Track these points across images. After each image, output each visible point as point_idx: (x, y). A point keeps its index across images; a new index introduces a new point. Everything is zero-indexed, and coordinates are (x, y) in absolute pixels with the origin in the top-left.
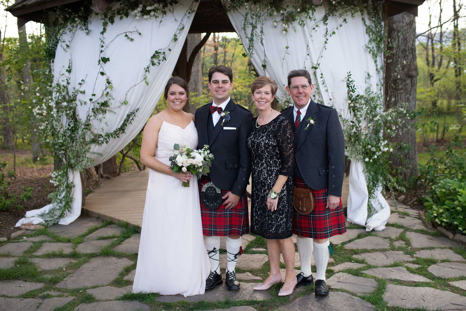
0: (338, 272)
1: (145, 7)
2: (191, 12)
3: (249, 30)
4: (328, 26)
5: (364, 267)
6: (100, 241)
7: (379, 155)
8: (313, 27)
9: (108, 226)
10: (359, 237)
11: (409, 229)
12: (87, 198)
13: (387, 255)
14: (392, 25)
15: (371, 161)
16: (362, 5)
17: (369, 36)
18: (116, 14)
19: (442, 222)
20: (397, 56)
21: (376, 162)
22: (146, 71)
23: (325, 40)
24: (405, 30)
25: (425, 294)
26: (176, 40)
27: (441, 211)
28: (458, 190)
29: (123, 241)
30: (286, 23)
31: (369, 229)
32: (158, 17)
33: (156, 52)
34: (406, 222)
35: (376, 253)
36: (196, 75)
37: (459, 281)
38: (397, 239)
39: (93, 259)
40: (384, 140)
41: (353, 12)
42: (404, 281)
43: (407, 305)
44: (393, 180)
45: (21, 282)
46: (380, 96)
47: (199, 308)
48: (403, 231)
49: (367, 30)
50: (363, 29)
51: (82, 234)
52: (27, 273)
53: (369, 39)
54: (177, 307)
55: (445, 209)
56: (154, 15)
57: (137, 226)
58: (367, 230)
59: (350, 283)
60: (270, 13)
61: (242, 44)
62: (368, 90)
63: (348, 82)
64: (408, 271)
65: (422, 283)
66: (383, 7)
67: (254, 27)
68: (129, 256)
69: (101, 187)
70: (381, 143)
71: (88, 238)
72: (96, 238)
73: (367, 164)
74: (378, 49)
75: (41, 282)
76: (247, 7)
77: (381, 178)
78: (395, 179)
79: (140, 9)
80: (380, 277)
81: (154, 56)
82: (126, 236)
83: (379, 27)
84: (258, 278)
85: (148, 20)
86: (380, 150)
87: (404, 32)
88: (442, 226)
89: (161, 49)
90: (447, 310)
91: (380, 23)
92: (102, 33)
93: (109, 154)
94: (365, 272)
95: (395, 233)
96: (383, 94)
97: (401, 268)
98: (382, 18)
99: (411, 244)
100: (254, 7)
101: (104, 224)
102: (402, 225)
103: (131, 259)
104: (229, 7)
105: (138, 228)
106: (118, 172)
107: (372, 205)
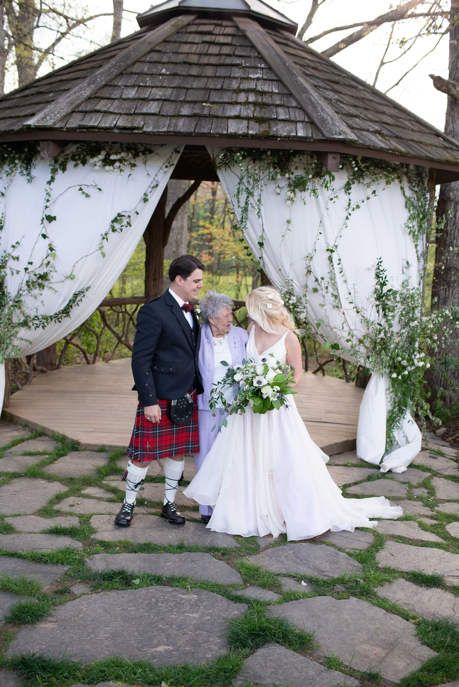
1: (108, 155)
2: (168, 165)
3: (243, 196)
4: (351, 197)
6: (26, 458)
7: (411, 371)
8: (331, 198)
9: (38, 438)
10: (370, 478)
11: (439, 474)
12: (12, 397)
14: (449, 194)
15: (400, 377)
16: (402, 170)
17: (409, 211)
18: (70, 159)
20: (452, 236)
21: (406, 380)
22: (104, 238)
23: (345, 214)
25: (429, 556)
26: (146, 200)
29: (56, 460)
30: (294, 191)
31: (385, 469)
33: (119, 215)
34: (438, 464)
36: (179, 234)
38: (420, 486)
39: (16, 480)
40: (419, 352)
42: (409, 539)
44: (427, 406)
47: (144, 550)
48: (430, 476)
49: (406, 203)
50: (401, 201)
51: (3, 446)
53: (409, 215)
54: (117, 546)
56: (119, 167)
57: (77, 442)
58: (382, 470)
60: (273, 177)
61: (233, 213)
62: (405, 285)
64: (420, 527)
65: (432, 543)
66: (430, 173)
67: (250, 194)
68: (62, 480)
69: (32, 383)
70: (415, 355)
71: (10, 453)
72: (21, 453)
73: (394, 381)
74: (420, 230)
76: (242, 168)
77: (410, 403)
79: (101, 157)
80: (382, 532)
81: (115, 220)
82: (61, 453)
83: (422, 200)
85: (110, 172)
86: (413, 364)
89: (126, 211)
90: (449, 576)
91: (424, 195)
92: (49, 183)
93: (45, 342)
95: (417, 477)
97: (412, 522)
98: (427, 189)
99: (435, 493)
100: (252, 168)
101: (33, 435)
102: (429, 467)
103: (65, 484)
104: (220, 163)
105: (78, 443)
106: (57, 363)
107: (395, 438)
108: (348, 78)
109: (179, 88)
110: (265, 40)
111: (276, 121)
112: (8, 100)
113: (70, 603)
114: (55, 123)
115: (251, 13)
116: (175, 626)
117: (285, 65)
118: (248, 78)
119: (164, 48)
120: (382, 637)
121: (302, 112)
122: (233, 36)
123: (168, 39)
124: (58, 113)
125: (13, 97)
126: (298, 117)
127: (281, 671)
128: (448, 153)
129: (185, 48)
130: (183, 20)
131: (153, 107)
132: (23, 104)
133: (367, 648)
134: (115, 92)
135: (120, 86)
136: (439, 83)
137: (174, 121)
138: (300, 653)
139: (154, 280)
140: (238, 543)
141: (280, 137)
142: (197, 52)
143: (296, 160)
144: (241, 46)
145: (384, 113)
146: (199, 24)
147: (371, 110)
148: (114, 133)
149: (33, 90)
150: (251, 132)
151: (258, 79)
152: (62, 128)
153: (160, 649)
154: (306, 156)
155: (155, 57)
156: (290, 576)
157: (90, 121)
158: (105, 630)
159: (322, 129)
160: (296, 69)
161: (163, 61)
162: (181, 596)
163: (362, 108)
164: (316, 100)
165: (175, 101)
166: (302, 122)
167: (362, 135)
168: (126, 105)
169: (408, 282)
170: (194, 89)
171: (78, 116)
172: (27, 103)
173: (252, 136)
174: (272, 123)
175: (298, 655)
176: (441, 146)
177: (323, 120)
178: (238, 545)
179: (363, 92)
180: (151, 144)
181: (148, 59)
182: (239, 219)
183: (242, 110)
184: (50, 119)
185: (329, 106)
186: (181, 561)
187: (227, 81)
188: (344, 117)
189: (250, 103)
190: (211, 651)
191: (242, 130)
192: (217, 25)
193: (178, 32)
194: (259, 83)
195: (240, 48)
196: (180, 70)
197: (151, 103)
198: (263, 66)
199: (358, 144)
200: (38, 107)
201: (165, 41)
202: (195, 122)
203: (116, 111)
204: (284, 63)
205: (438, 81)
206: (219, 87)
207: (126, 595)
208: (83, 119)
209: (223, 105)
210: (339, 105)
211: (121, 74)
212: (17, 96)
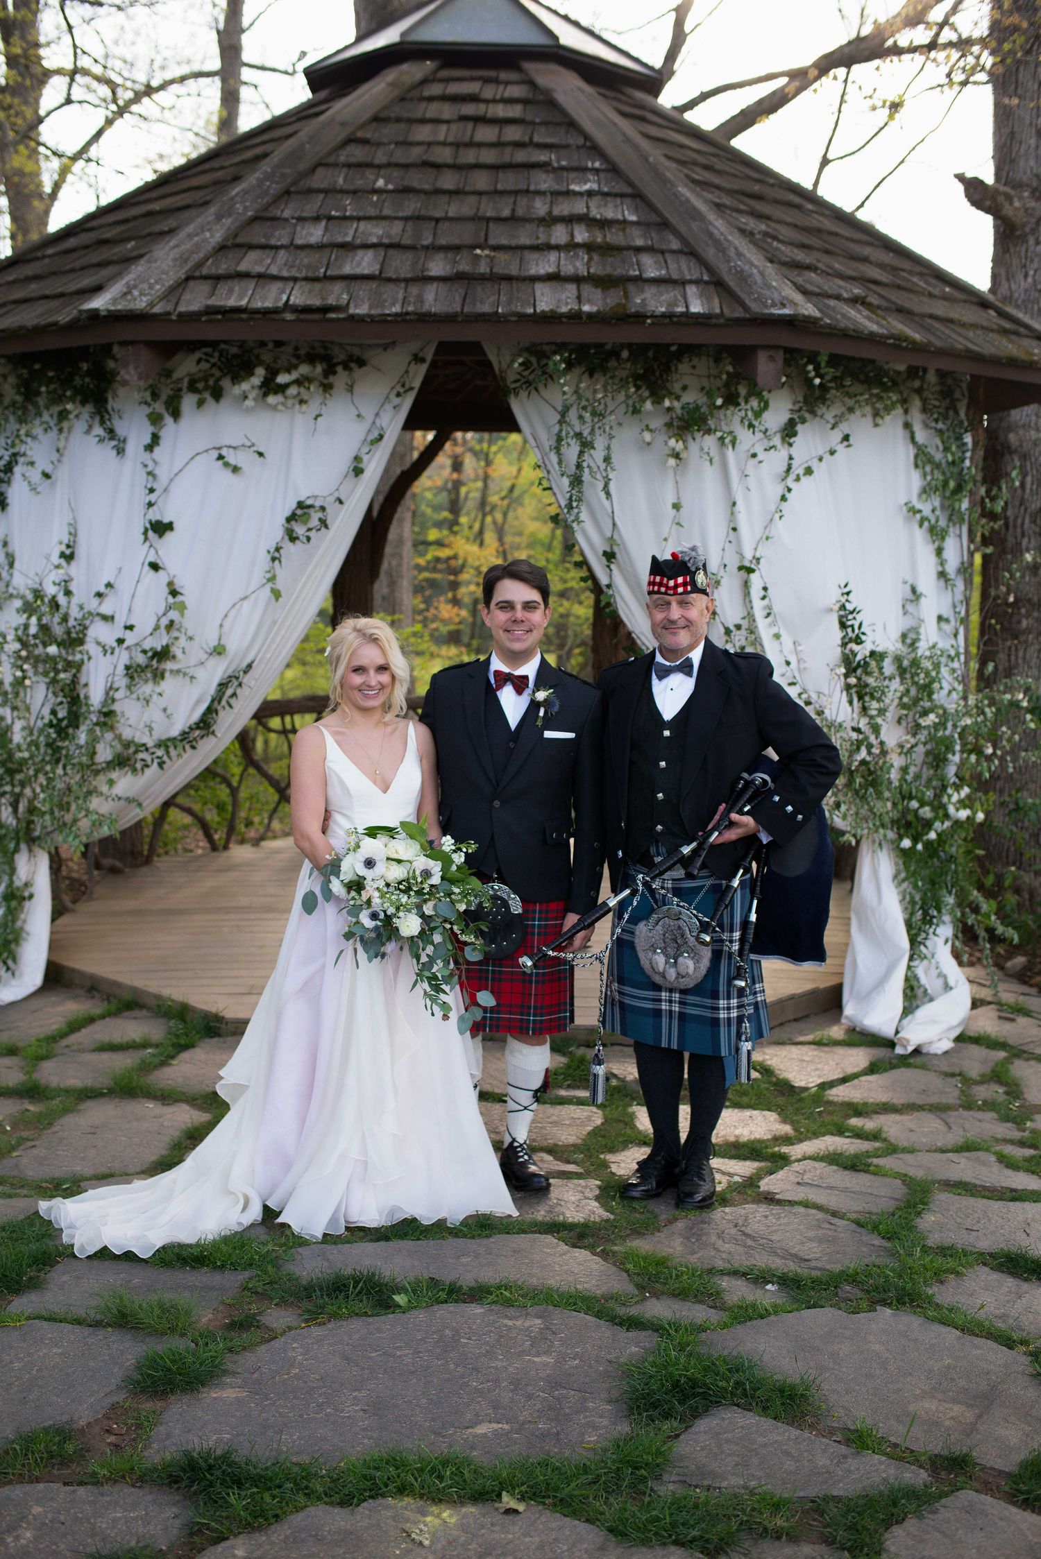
0: (799, 1160)
1: (272, 373)
2: (402, 390)
3: (572, 451)
5: (877, 1149)
6: (105, 1056)
7: (945, 831)
8: (754, 451)
9: (126, 1014)
10: (872, 1069)
11: (1025, 1052)
13: (950, 1120)
14: (1006, 437)
15: (920, 847)
16: (908, 386)
17: (924, 475)
18: (185, 390)
20: (1019, 530)
21: (935, 852)
22: (273, 558)
23: (780, 489)
25: (1033, 1220)
26: (358, 471)
29: (173, 1057)
30: (680, 437)
31: (905, 1047)
32: (306, 402)
33: (301, 505)
34: (1019, 1032)
35: (916, 1114)
38: (984, 1080)
39: (89, 1104)
40: (957, 788)
41: (878, 405)
42: (984, 1187)
43: (980, 1244)
44: (987, 906)
46: (953, 653)
47: (406, 1234)
48: (1005, 1059)
49: (916, 457)
50: (905, 454)
51: (49, 1033)
56: (298, 395)
57: (216, 1015)
58: (899, 1050)
59: (831, 1188)
60: (634, 407)
61: (550, 489)
62: (910, 638)
64: (1001, 1162)
65: (1033, 1192)
66: (971, 387)
67: (586, 445)
68: (194, 1099)
69: (95, 897)
70: (950, 796)
71: (67, 1046)
72: (93, 1047)
73: (906, 854)
74: (951, 515)
76: (566, 389)
77: (949, 900)
78: (994, 904)
79: (256, 380)
80: (919, 1174)
81: (292, 518)
82: (182, 1042)
83: (954, 448)
84: (571, 1168)
85: (278, 408)
86: (947, 816)
89: (316, 497)
91: (959, 438)
94: (875, 1161)
95: (977, 1061)
96: (962, 650)
97: (981, 1155)
98: (966, 424)
99: (1022, 1093)
100: (588, 387)
101: (113, 1008)
102: (1002, 1040)
103: (201, 1108)
104: (515, 381)
105: (218, 1019)
106: (146, 853)
107: (918, 980)
108: (780, 187)
109: (416, 218)
110: (598, 109)
111: (640, 283)
112: (29, 261)
113: (263, 1348)
114: (152, 305)
115: (561, 52)
116: (505, 1384)
117: (646, 160)
118: (568, 193)
119: (377, 135)
120: (962, 1383)
121: (693, 262)
122: (525, 102)
123: (382, 115)
124: (157, 282)
125: (39, 254)
126: (686, 272)
127: (755, 1461)
128: (1010, 341)
129: (423, 133)
130: (411, 72)
131: (366, 263)
132: (67, 268)
133: (934, 1408)
134: (277, 233)
135: (286, 220)
136: (976, 192)
137: (414, 290)
138: (791, 1424)
140: (607, 1210)
141: (652, 316)
142: (450, 140)
143: (684, 367)
144: (545, 123)
145: (865, 260)
146: (447, 80)
147: (838, 255)
148: (284, 320)
149: (85, 238)
150: (586, 308)
151: (590, 194)
152: (169, 314)
153: (481, 1429)
154: (704, 358)
155: (357, 153)
156: (735, 1273)
157: (229, 298)
158: (355, 1398)
159: (743, 295)
160: (671, 170)
161: (377, 161)
162: (506, 1321)
163: (818, 250)
164: (722, 234)
165: (412, 248)
166: (697, 282)
167: (828, 307)
168: (306, 258)
169: (916, 633)
170: (452, 219)
171: (204, 287)
172: (77, 264)
173: (590, 316)
174: (631, 288)
175: (787, 1427)
176: (995, 327)
177: (743, 277)
178: (610, 1217)
179: (815, 216)
180: (360, 346)
181: (342, 159)
182: (563, 503)
183: (562, 262)
184: (141, 294)
185: (751, 246)
186: (490, 1253)
187: (522, 202)
188: (784, 269)
189: (578, 245)
190: (595, 1428)
191: (567, 304)
192: (486, 81)
193: (402, 99)
194: (594, 203)
195: (543, 130)
196: (418, 180)
197: (360, 253)
198: (597, 165)
199: (822, 327)
200: (105, 272)
201: (377, 119)
202: (462, 292)
203: (285, 274)
204: (644, 158)
205: (976, 189)
206: (506, 213)
207: (386, 1324)
208: (212, 294)
209: (519, 252)
210: (770, 245)
211: (287, 193)
212: (50, 251)
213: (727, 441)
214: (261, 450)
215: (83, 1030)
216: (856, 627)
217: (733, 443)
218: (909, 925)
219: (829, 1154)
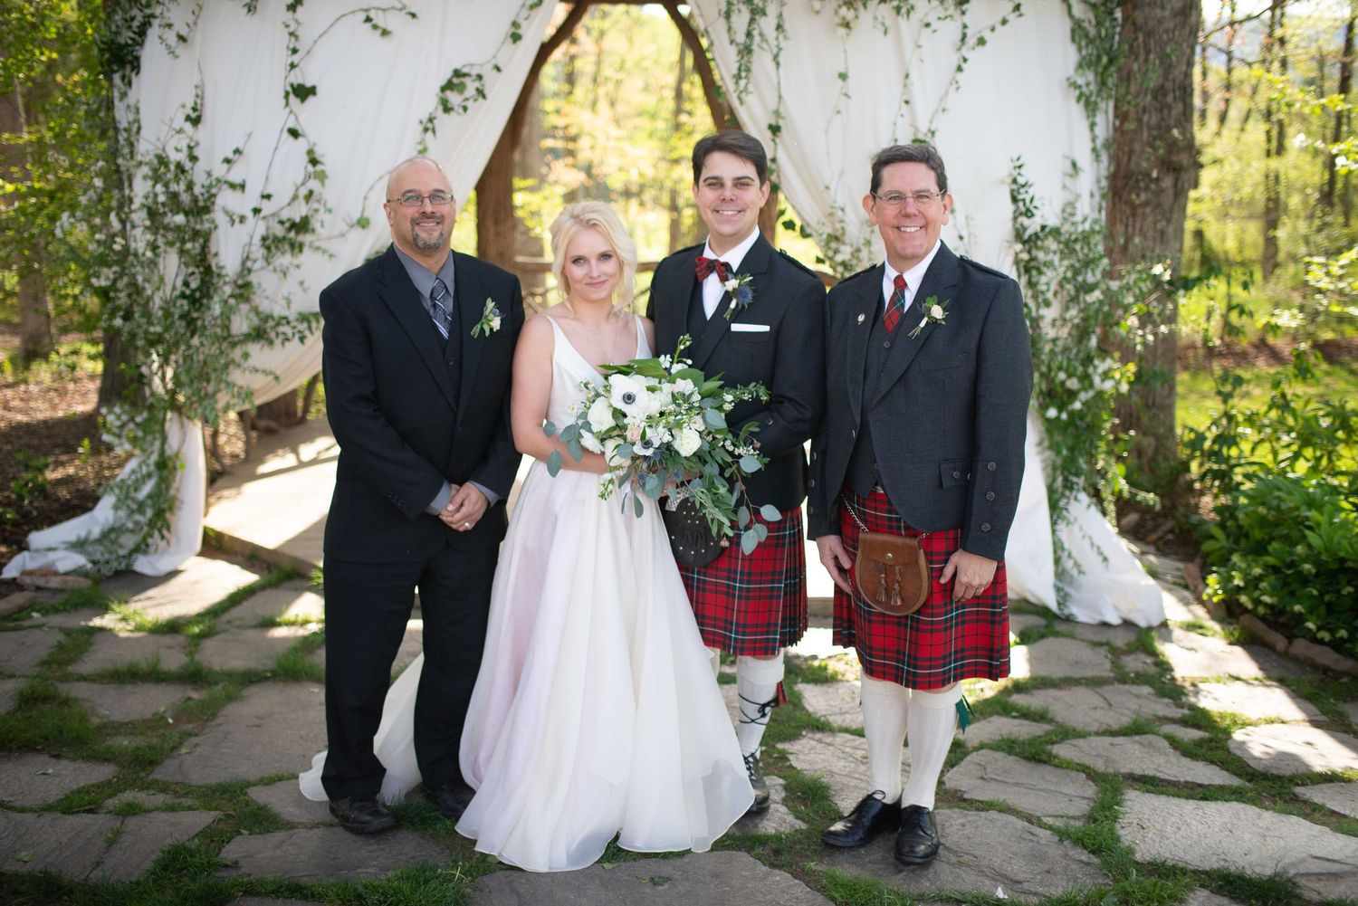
0: (976, 749)
3: (741, 18)
4: (966, 19)
5: (1048, 733)
7: (1087, 401)
8: (926, 21)
9: (287, 585)
13: (1107, 696)
15: (1064, 416)
17: (1080, 49)
19: (1257, 602)
21: (1075, 420)
22: (426, 130)
23: (955, 60)
24: (1167, 31)
25: (1233, 825)
26: (516, 38)
27: (1257, 571)
28: (1305, 513)
30: (851, 5)
33: (457, 73)
35: (1075, 688)
37: (1319, 786)
38: (1130, 650)
39: (254, 689)
40: (1102, 359)
42: (1169, 782)
43: (1188, 858)
44: (1118, 471)
45: (45, 758)
46: (1096, 228)
49: (1073, 31)
50: (1063, 27)
51: (211, 606)
52: (61, 732)
53: (1078, 57)
55: (1266, 567)
59: (1017, 784)
62: (1069, 211)
63: (1014, 187)
64: (1176, 748)
65: (1222, 788)
67: (757, 12)
70: (1095, 367)
71: (229, 622)
72: (254, 623)
73: (1050, 424)
74: (1100, 91)
75: (106, 760)
80: (1099, 766)
81: (449, 86)
83: (1107, 24)
86: (1091, 385)
87: (1165, 37)
88: (1257, 616)
89: (472, 65)
90: (1301, 875)
91: (1111, 13)
92: (293, 8)
93: (298, 375)
94: (1052, 749)
96: (1104, 224)
97: (1150, 737)
99: (1171, 664)
101: (273, 577)
106: (299, 413)
139: (496, 223)
140: (797, 818)
169: (1075, 208)
178: (804, 826)
186: (687, 879)
213: (904, 10)
214: (413, 11)
215: (245, 604)
216: (1028, 202)
217: (908, 13)
218: (1051, 490)
219: (1003, 740)
